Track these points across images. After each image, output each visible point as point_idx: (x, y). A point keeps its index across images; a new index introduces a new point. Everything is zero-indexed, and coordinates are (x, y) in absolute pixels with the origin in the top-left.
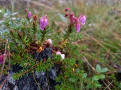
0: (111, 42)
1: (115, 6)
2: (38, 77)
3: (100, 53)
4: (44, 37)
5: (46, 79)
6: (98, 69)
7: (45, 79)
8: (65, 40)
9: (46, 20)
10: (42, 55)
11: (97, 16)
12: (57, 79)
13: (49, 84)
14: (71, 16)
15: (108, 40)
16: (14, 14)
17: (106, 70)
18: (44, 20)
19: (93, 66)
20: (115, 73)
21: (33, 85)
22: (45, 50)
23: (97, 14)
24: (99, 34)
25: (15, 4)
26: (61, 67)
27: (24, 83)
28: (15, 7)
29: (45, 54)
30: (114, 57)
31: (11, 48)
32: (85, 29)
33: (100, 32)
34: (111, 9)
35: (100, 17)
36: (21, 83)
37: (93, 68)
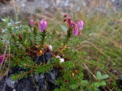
0: (111, 50)
1: (115, 18)
2: (37, 81)
3: (100, 60)
4: (43, 39)
5: (45, 82)
6: (99, 76)
7: (43, 82)
8: (64, 45)
9: (45, 22)
10: (42, 59)
11: (98, 27)
12: (56, 82)
13: (47, 88)
14: (69, 20)
15: (108, 48)
16: (17, 23)
17: (107, 76)
18: (44, 22)
19: (94, 74)
20: (117, 80)
21: (32, 88)
22: (45, 54)
23: (97, 25)
24: (99, 43)
25: (19, 16)
26: (60, 71)
27: (23, 86)
28: (19, 18)
29: (45, 58)
30: (114, 64)
31: (11, 50)
32: (86, 39)
33: (100, 41)
34: (111, 20)
35: (100, 27)
36: (19, 86)
37: (94, 76)
